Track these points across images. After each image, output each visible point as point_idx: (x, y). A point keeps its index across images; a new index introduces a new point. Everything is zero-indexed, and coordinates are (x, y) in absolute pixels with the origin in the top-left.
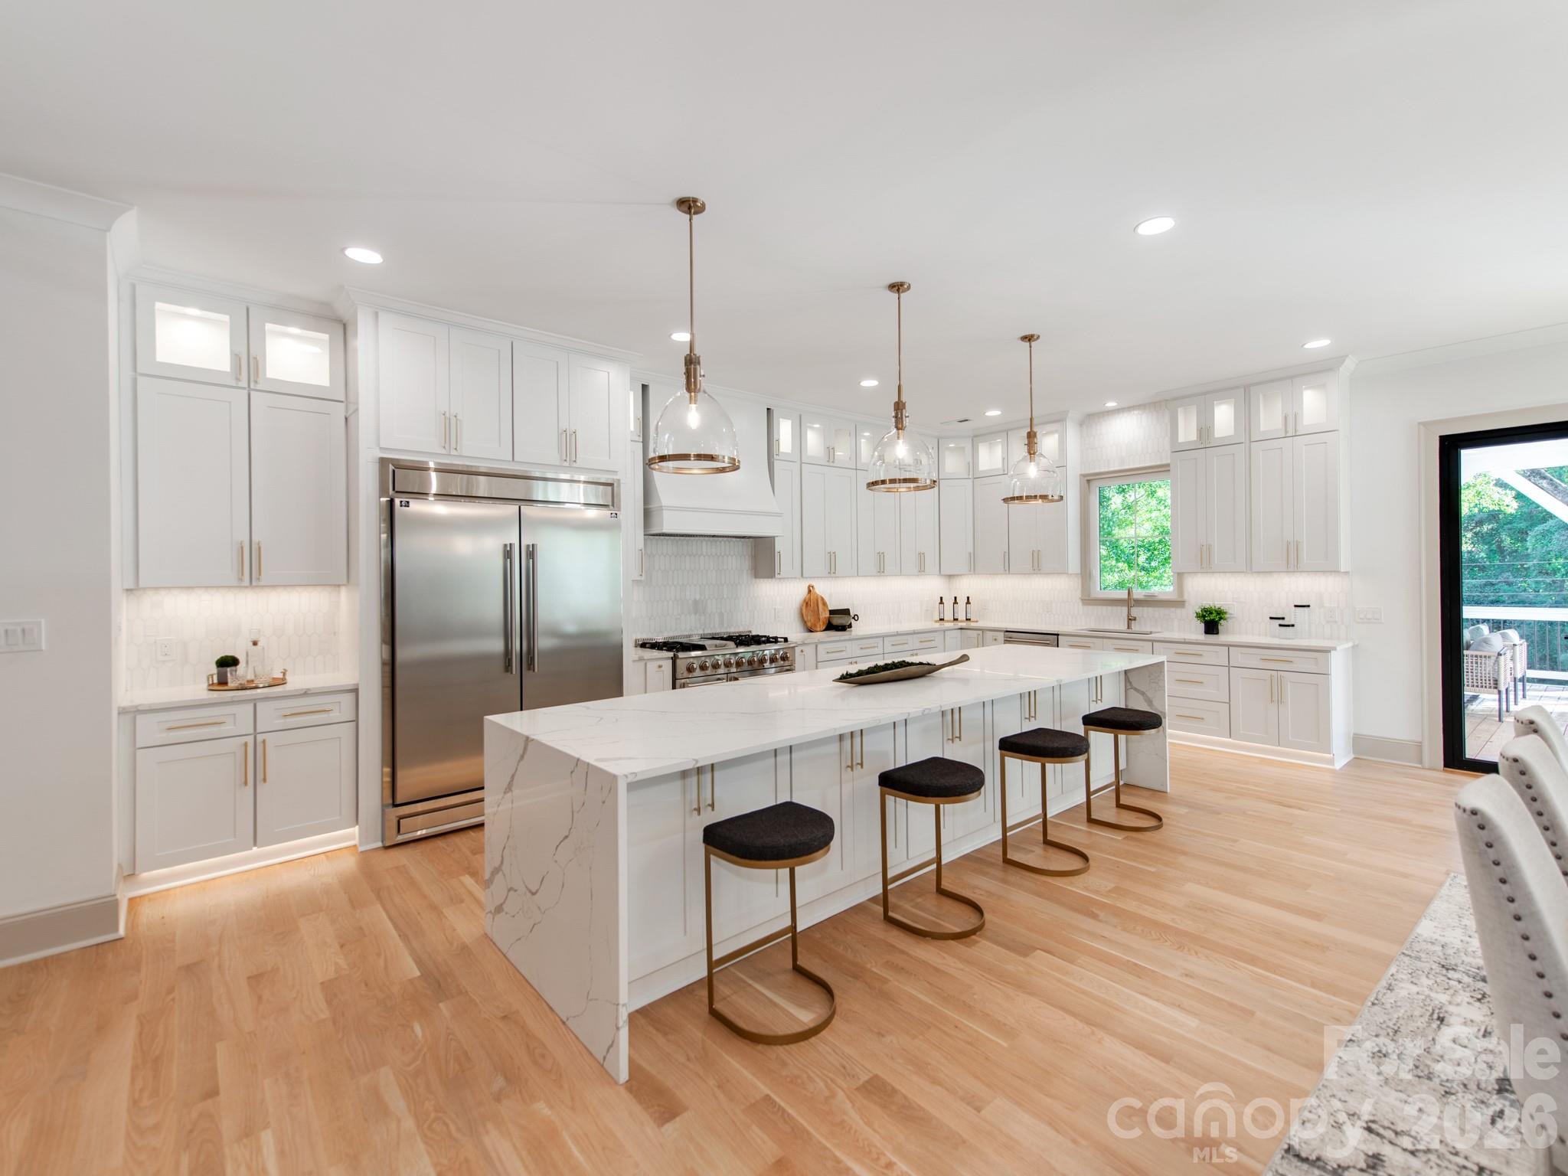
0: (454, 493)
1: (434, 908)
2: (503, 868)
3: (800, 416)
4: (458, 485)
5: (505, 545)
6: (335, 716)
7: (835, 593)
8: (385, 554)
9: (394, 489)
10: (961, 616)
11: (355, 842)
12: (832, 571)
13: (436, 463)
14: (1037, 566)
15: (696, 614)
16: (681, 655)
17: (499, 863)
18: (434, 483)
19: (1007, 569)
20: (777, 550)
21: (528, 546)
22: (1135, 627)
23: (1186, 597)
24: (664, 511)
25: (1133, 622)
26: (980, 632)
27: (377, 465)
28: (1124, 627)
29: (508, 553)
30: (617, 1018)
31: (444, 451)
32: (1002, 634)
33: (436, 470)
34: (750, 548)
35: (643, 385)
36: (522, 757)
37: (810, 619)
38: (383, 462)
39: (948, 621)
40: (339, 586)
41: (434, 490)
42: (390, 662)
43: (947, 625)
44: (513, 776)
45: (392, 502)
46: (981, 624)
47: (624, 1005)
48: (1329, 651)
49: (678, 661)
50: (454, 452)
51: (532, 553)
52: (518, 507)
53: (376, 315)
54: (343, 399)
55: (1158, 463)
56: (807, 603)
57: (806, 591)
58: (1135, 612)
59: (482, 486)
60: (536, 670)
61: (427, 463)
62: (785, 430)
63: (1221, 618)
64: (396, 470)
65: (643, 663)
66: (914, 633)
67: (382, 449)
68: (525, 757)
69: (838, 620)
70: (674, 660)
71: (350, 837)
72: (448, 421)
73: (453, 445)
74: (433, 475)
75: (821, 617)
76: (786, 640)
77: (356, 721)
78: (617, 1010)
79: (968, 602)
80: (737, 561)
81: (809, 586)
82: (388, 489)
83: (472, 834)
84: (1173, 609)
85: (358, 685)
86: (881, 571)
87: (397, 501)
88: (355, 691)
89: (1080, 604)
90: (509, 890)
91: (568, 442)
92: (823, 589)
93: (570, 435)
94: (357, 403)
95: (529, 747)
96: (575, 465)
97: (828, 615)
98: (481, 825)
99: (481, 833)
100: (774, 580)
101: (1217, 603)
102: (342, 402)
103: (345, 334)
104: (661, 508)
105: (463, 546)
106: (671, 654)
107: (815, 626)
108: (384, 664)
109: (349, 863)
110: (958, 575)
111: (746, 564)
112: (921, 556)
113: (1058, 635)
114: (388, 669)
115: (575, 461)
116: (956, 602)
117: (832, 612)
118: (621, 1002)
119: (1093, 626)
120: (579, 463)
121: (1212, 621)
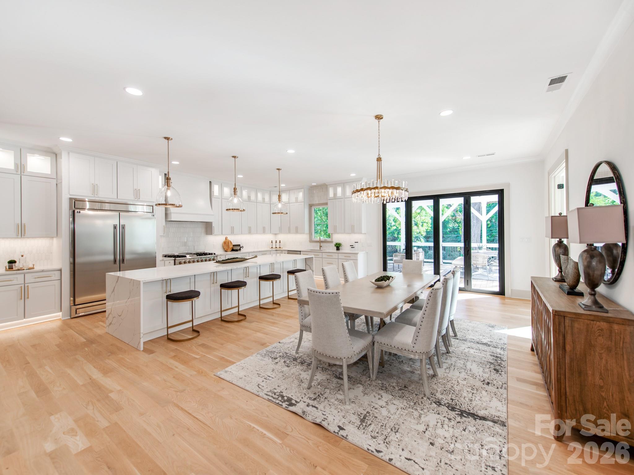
0: (95, 209)
1: (89, 329)
2: (112, 312)
3: (221, 184)
4: (97, 206)
5: (114, 225)
6: (53, 278)
7: (235, 240)
8: (72, 226)
9: (75, 207)
10: (278, 247)
11: (61, 317)
12: (232, 232)
13: (88, 199)
14: (297, 231)
15: (185, 246)
16: (177, 259)
17: (110, 311)
18: (88, 205)
19: (289, 232)
20: (213, 226)
21: (122, 225)
22: (322, 249)
23: (333, 240)
24: (172, 214)
26: (281, 251)
27: (69, 200)
28: (319, 249)
29: (115, 227)
30: (140, 336)
31: (93, 196)
32: (287, 251)
33: (88, 201)
34: (204, 225)
35: (165, 174)
36: (117, 282)
37: (226, 248)
38: (71, 199)
39: (274, 248)
40: (53, 237)
41: (88, 207)
42: (73, 263)
43: (273, 249)
44: (114, 287)
45: (74, 211)
46: (284, 249)
47: (142, 333)
48: (358, 254)
49: (176, 261)
50: (96, 196)
51: (123, 227)
52: (119, 213)
53: (69, 153)
54: (55, 178)
56: (225, 243)
57: (225, 239)
58: (322, 244)
59: (107, 206)
60: (125, 263)
61: (85, 199)
62: (216, 188)
63: (339, 246)
64: (76, 202)
65: (164, 261)
66: (260, 252)
67: (70, 195)
68: (118, 281)
69: (235, 248)
70: (175, 260)
71: (59, 316)
72: (94, 186)
73: (96, 194)
74: (88, 203)
75: (230, 247)
76: (215, 254)
77: (61, 279)
78: (140, 334)
79: (280, 242)
80: (201, 230)
81: (226, 237)
82: (73, 207)
83: (102, 313)
84: (330, 244)
85: (61, 268)
86: (250, 232)
87: (76, 211)
88: (61, 270)
90: (113, 318)
91: (137, 193)
92: (231, 238)
93: (138, 191)
94: (61, 179)
95: (119, 279)
96: (139, 200)
97: (232, 246)
98: (105, 311)
99: (105, 313)
100: (212, 235)
101: (339, 242)
102: (55, 179)
103: (56, 157)
104: (171, 213)
105: (99, 223)
106: (174, 258)
107: (228, 250)
108: (71, 263)
109: (59, 323)
110: (278, 234)
111: (203, 230)
112: (264, 228)
113: (300, 251)
114: (72, 265)
115: (139, 199)
116: (276, 242)
117: (234, 246)
118: (141, 332)
119: (312, 249)
120: (141, 199)
121: (338, 247)
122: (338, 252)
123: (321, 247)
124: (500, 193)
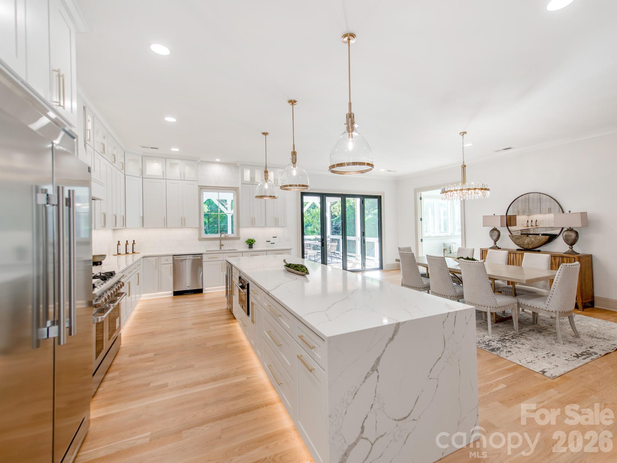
14: (183, 224)
19: (165, 225)
22: (223, 248)
23: (241, 236)
25: (222, 246)
26: (157, 258)
28: (219, 249)
48: (291, 250)
55: (230, 186)
58: (223, 242)
63: (253, 242)
79: (134, 243)
84: (236, 240)
89: (198, 240)
101: (251, 238)
119: (204, 250)
121: (250, 243)
122: (251, 250)
123: (221, 245)
124: (379, 198)
